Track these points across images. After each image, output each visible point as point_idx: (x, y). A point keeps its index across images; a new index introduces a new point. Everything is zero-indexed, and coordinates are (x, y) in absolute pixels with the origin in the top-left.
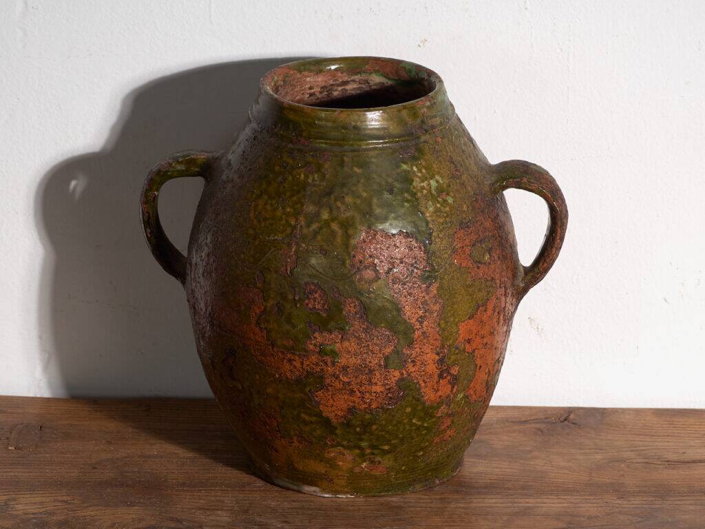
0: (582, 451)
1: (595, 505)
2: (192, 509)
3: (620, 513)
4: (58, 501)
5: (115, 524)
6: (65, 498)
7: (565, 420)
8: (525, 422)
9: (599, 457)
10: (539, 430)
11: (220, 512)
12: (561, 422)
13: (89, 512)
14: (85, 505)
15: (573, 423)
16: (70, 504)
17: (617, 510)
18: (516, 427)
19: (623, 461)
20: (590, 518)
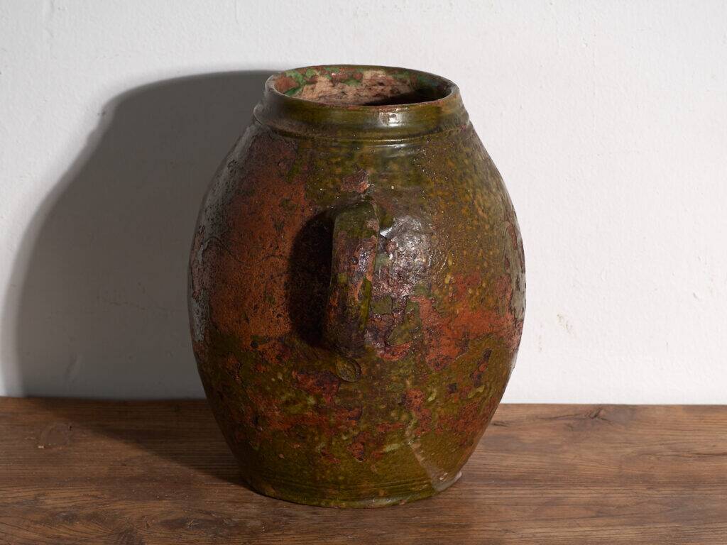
0: (613, 445)
1: (625, 495)
2: (221, 502)
3: (649, 502)
4: (88, 496)
5: (144, 517)
6: (93, 493)
7: (595, 416)
8: (556, 418)
9: (629, 450)
10: (569, 425)
11: (248, 505)
12: (593, 418)
13: (119, 506)
14: (115, 499)
15: (602, 419)
16: (99, 498)
17: (647, 500)
18: (547, 423)
19: (654, 454)
20: (619, 507)
